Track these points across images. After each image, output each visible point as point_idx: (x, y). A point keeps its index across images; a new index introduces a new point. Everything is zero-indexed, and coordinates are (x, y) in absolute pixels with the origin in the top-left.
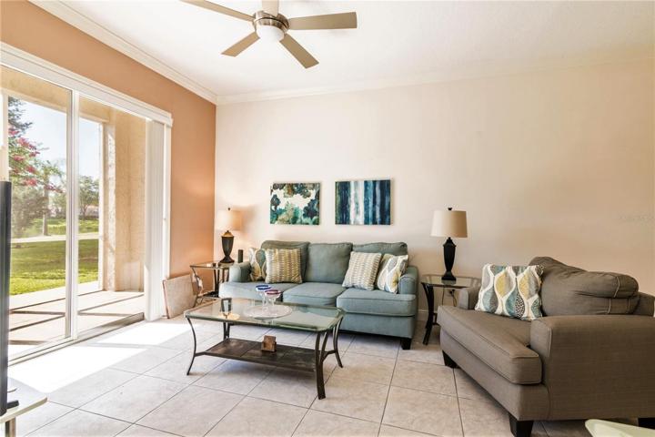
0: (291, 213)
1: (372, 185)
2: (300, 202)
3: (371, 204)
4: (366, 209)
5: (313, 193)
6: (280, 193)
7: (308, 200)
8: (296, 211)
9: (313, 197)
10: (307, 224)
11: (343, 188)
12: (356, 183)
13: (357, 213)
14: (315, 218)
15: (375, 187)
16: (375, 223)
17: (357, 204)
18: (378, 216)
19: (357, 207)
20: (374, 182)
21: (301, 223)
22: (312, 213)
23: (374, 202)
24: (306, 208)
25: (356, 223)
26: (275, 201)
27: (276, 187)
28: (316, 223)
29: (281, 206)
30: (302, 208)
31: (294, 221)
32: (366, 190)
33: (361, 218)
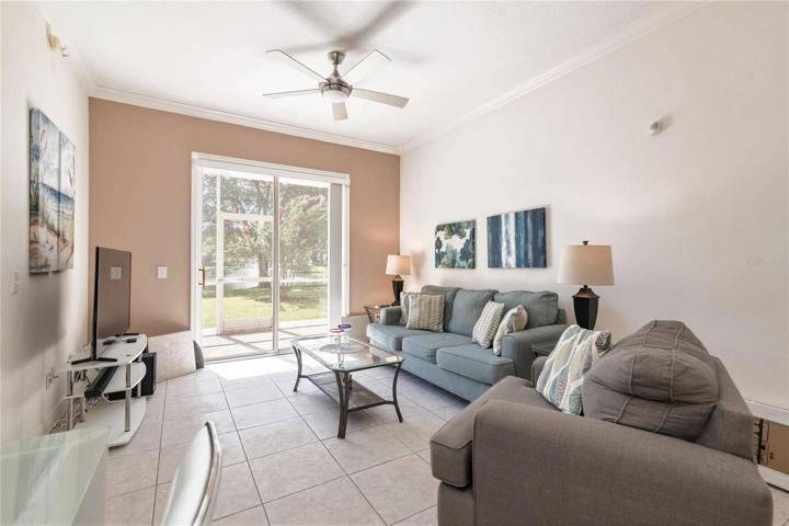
0: (450, 256)
1: (523, 217)
2: (457, 243)
3: (522, 243)
4: (518, 247)
5: (468, 232)
6: (442, 234)
7: (464, 241)
8: (454, 252)
9: (468, 237)
10: (464, 268)
11: (495, 223)
12: (507, 216)
13: (509, 253)
14: (470, 260)
15: (526, 218)
16: (527, 266)
17: (508, 242)
18: (530, 256)
19: (508, 247)
20: (526, 212)
21: (459, 267)
22: (468, 255)
23: (526, 239)
24: (462, 250)
25: (508, 267)
26: (438, 244)
27: (439, 228)
28: (473, 266)
29: (443, 249)
30: (459, 250)
31: (453, 265)
32: (517, 224)
33: (512, 260)
